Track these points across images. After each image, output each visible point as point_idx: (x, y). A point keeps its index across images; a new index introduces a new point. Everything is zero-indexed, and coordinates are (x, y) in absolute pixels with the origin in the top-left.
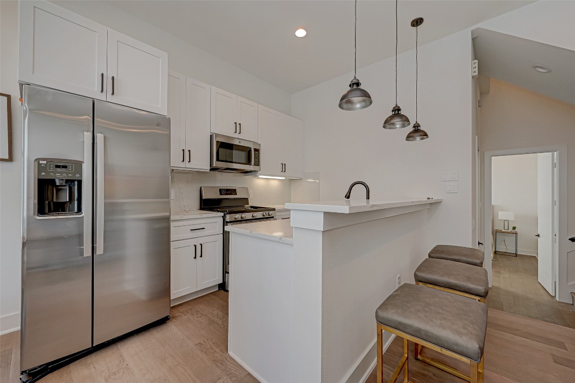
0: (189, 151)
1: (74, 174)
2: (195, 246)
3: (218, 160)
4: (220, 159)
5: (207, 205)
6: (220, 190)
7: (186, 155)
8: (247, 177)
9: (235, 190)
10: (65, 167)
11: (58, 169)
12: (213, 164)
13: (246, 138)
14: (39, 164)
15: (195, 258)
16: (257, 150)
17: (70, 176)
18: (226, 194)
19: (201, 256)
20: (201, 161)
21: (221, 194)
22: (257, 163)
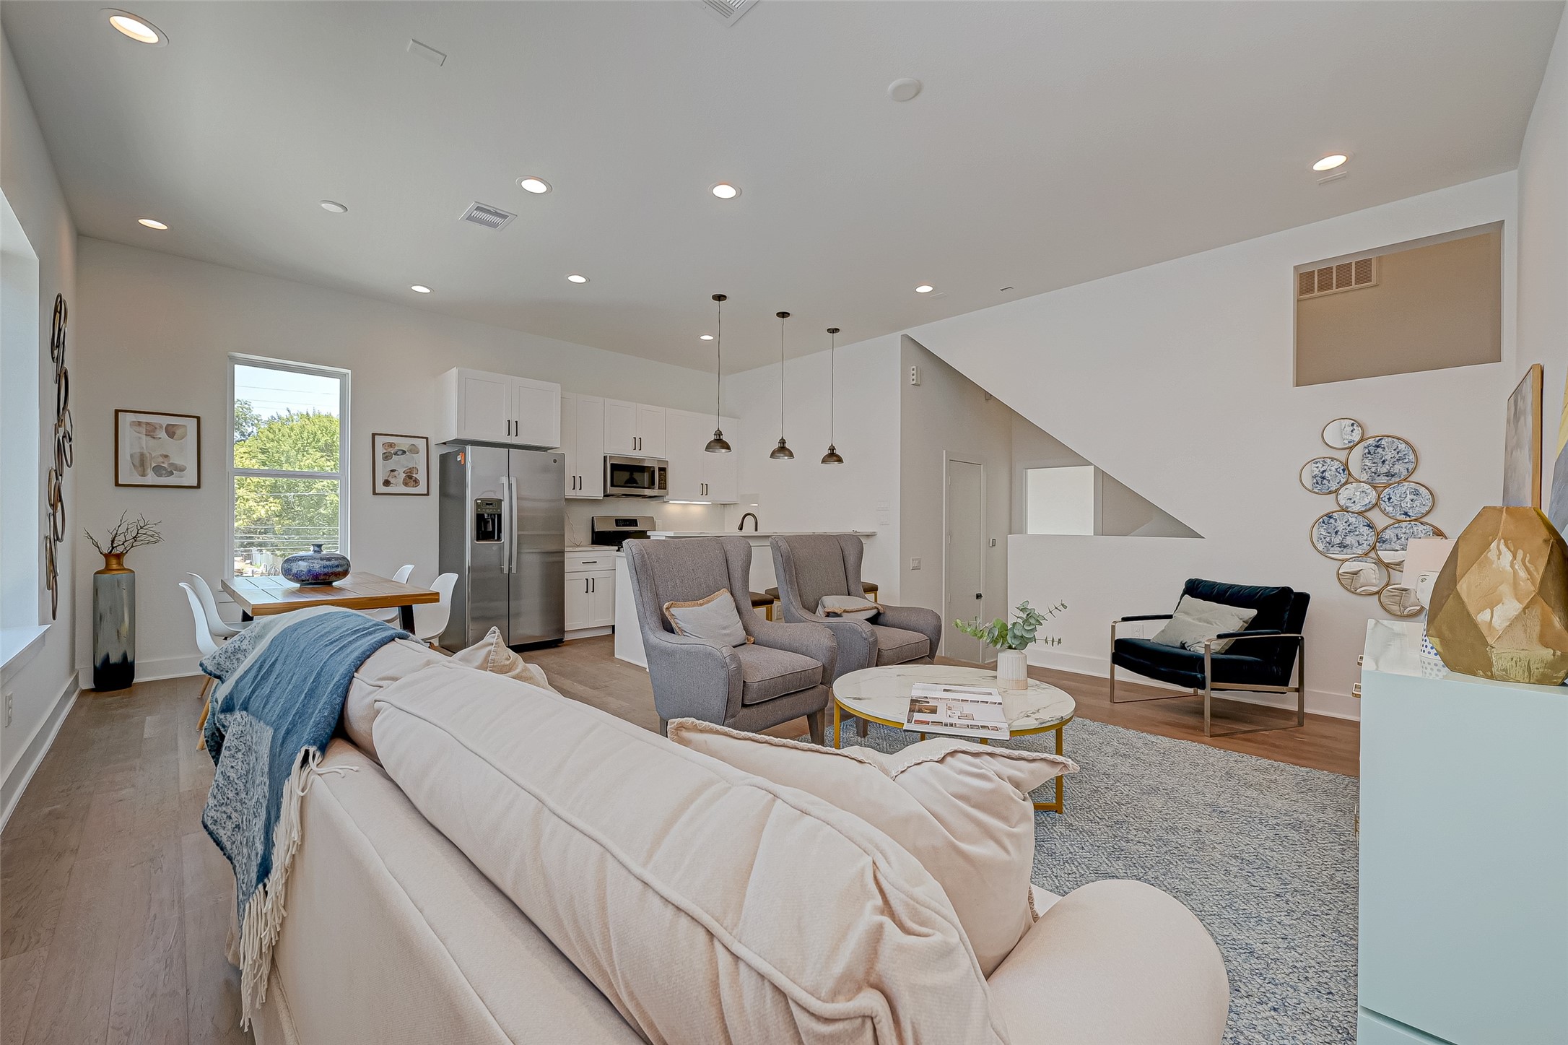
0: (580, 477)
1: (497, 509)
2: (587, 580)
3: (612, 485)
4: (615, 483)
5: (601, 539)
6: (617, 521)
7: (578, 482)
8: (653, 503)
9: (636, 520)
10: (491, 504)
11: (488, 506)
12: (607, 491)
13: (649, 454)
14: (477, 503)
15: (587, 592)
16: (663, 470)
17: (494, 511)
18: (623, 526)
19: (593, 591)
20: (594, 487)
21: (617, 525)
22: (663, 486)
